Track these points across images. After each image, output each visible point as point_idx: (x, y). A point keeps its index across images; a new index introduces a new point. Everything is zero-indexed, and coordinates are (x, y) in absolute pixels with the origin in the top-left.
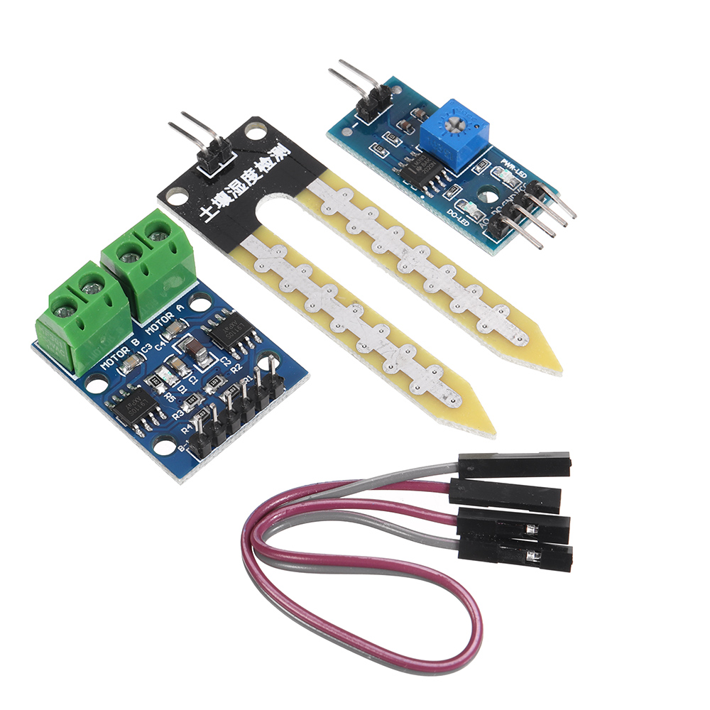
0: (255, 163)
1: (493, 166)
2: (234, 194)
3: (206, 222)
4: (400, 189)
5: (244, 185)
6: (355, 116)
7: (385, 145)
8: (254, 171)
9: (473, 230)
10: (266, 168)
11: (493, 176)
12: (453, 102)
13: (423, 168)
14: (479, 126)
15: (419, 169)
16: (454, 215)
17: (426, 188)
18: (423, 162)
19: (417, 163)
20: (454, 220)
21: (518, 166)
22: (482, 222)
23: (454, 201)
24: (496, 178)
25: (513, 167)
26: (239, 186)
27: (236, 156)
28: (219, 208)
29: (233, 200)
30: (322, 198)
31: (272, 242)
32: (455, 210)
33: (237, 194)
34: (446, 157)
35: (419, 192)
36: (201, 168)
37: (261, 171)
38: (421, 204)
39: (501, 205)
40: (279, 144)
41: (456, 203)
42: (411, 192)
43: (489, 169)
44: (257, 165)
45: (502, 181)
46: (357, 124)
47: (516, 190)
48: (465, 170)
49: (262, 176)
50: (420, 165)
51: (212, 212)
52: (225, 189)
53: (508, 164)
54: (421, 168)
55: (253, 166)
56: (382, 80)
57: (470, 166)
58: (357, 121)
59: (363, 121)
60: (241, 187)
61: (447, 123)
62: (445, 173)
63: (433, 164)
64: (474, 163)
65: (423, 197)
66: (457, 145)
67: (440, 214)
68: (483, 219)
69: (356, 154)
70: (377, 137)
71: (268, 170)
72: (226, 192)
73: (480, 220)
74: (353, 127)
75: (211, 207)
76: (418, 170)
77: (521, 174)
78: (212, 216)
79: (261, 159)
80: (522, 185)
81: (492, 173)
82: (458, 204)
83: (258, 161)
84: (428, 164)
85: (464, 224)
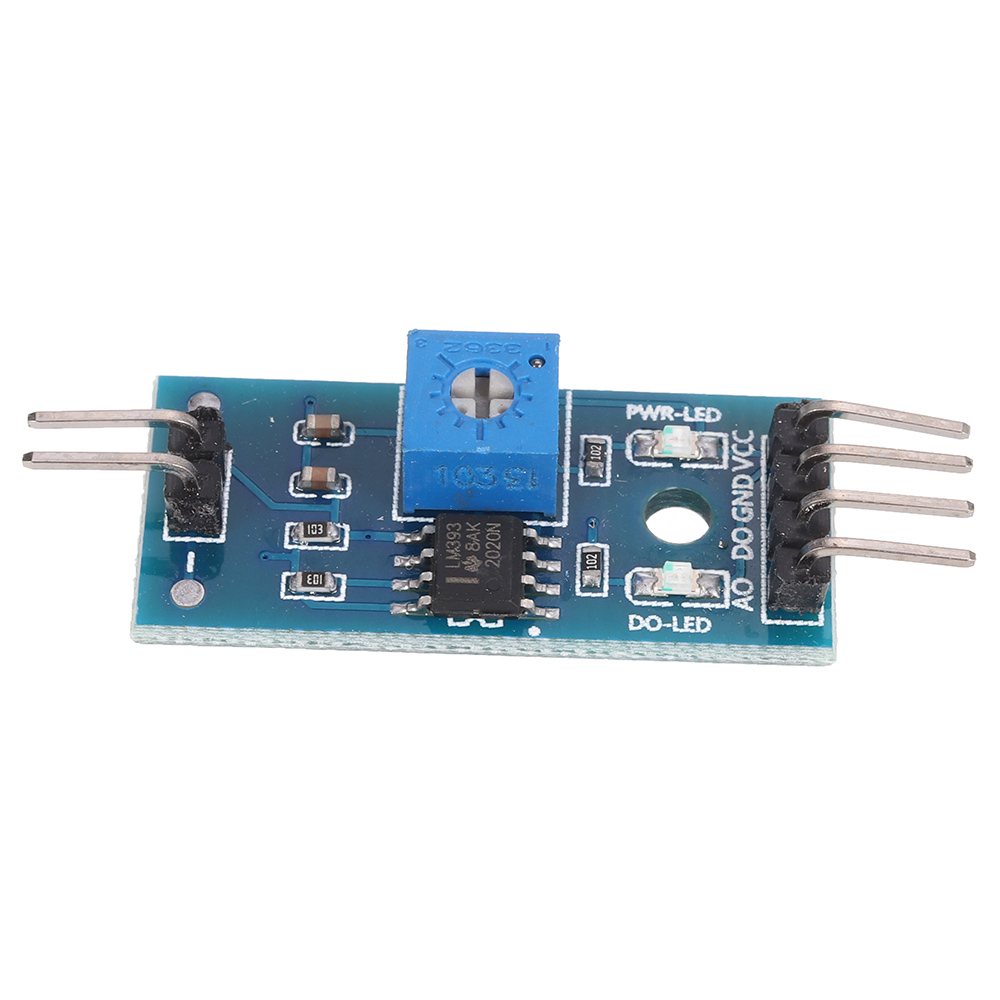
1: (619, 440)
4: (452, 650)
6: (166, 537)
7: (314, 566)
9: (731, 629)
11: (644, 464)
12: (419, 341)
13: (481, 556)
15: (473, 564)
16: (653, 623)
17: (527, 603)
18: (464, 540)
19: (454, 553)
20: (666, 636)
21: (678, 401)
22: (734, 597)
23: (617, 589)
24: (655, 464)
25: (666, 411)
32: (645, 612)
35: (516, 624)
38: (539, 653)
39: (736, 524)
41: (628, 590)
42: (492, 639)
43: (619, 453)
45: (676, 461)
46: (191, 556)
47: (732, 463)
48: (566, 494)
50: (465, 554)
53: (649, 413)
54: (473, 559)
56: (144, 399)
57: (567, 476)
58: (184, 548)
59: (199, 540)
61: (457, 403)
62: (533, 533)
63: (494, 528)
64: (567, 464)
65: (534, 631)
67: (614, 644)
68: (730, 586)
70: (273, 557)
73: (727, 595)
74: (190, 569)
76: (473, 569)
77: (700, 414)
80: (731, 441)
81: (635, 459)
82: (633, 590)
84: (482, 538)
85: (699, 629)
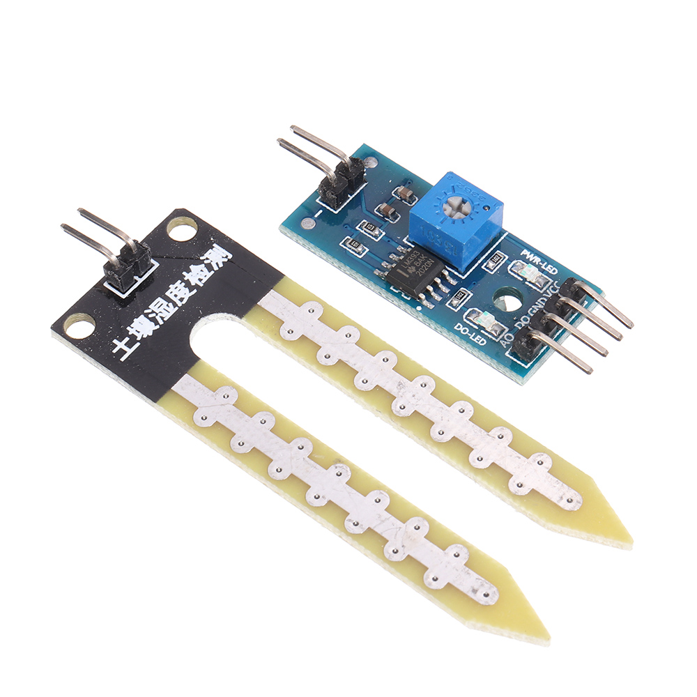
0: (184, 273)
1: (510, 260)
2: (158, 318)
3: (123, 359)
4: (387, 298)
5: (170, 304)
6: (317, 201)
7: (360, 240)
8: (183, 284)
9: (492, 350)
10: (200, 280)
11: (512, 274)
12: (451, 176)
13: (417, 269)
14: (489, 208)
15: (412, 270)
16: (465, 331)
17: (422, 296)
18: (416, 260)
19: (408, 263)
20: (465, 338)
21: (545, 258)
22: (503, 339)
23: (462, 312)
24: (516, 276)
25: (537, 260)
26: (165, 306)
27: (157, 265)
28: (139, 339)
29: (158, 327)
30: (280, 317)
31: (215, 383)
32: (465, 325)
33: (162, 318)
34: (448, 252)
35: (414, 302)
36: (110, 284)
37: (193, 284)
38: (417, 318)
39: (527, 314)
40: (215, 245)
41: (466, 314)
42: (402, 302)
43: (506, 265)
44: (187, 276)
45: (525, 280)
46: (321, 211)
47: (545, 292)
48: (474, 268)
49: (195, 291)
50: (412, 264)
51: (129, 345)
52: (146, 311)
53: (530, 257)
54: (414, 268)
55: (182, 278)
57: (479, 262)
58: (322, 208)
59: (328, 208)
60: (167, 308)
61: (445, 206)
62: (446, 273)
63: (430, 262)
64: (484, 257)
65: (419, 308)
66: (463, 234)
67: (445, 330)
68: (505, 335)
69: (323, 254)
70: (349, 228)
71: (203, 282)
72: (146, 315)
73: (501, 337)
74: (316, 216)
75: (127, 339)
76: (410, 271)
77: (550, 269)
78: (129, 351)
79: (192, 267)
80: (552, 284)
81: (510, 270)
82: (468, 315)
83: (189, 271)
84: (423, 263)
85: (479, 343)
